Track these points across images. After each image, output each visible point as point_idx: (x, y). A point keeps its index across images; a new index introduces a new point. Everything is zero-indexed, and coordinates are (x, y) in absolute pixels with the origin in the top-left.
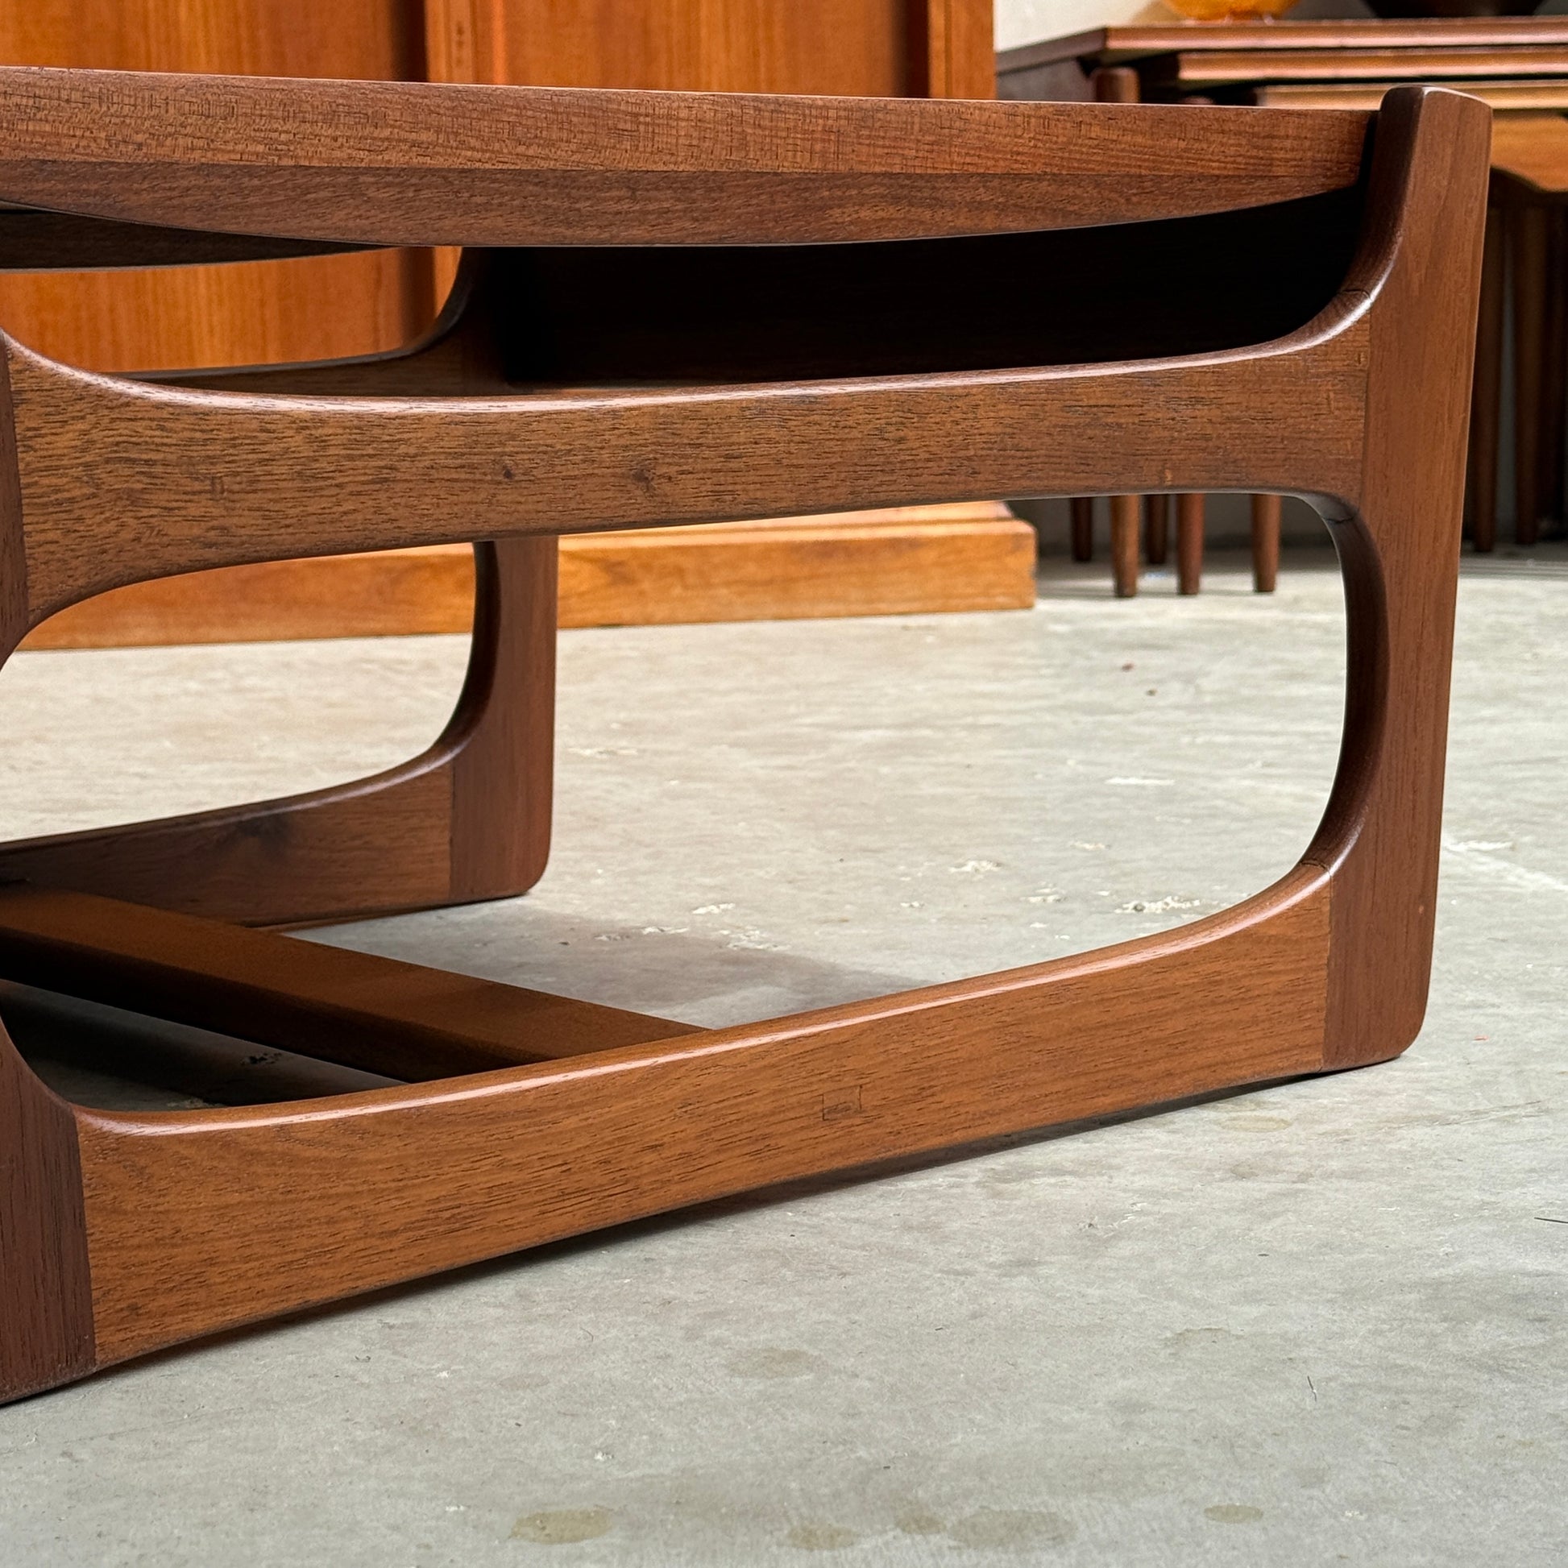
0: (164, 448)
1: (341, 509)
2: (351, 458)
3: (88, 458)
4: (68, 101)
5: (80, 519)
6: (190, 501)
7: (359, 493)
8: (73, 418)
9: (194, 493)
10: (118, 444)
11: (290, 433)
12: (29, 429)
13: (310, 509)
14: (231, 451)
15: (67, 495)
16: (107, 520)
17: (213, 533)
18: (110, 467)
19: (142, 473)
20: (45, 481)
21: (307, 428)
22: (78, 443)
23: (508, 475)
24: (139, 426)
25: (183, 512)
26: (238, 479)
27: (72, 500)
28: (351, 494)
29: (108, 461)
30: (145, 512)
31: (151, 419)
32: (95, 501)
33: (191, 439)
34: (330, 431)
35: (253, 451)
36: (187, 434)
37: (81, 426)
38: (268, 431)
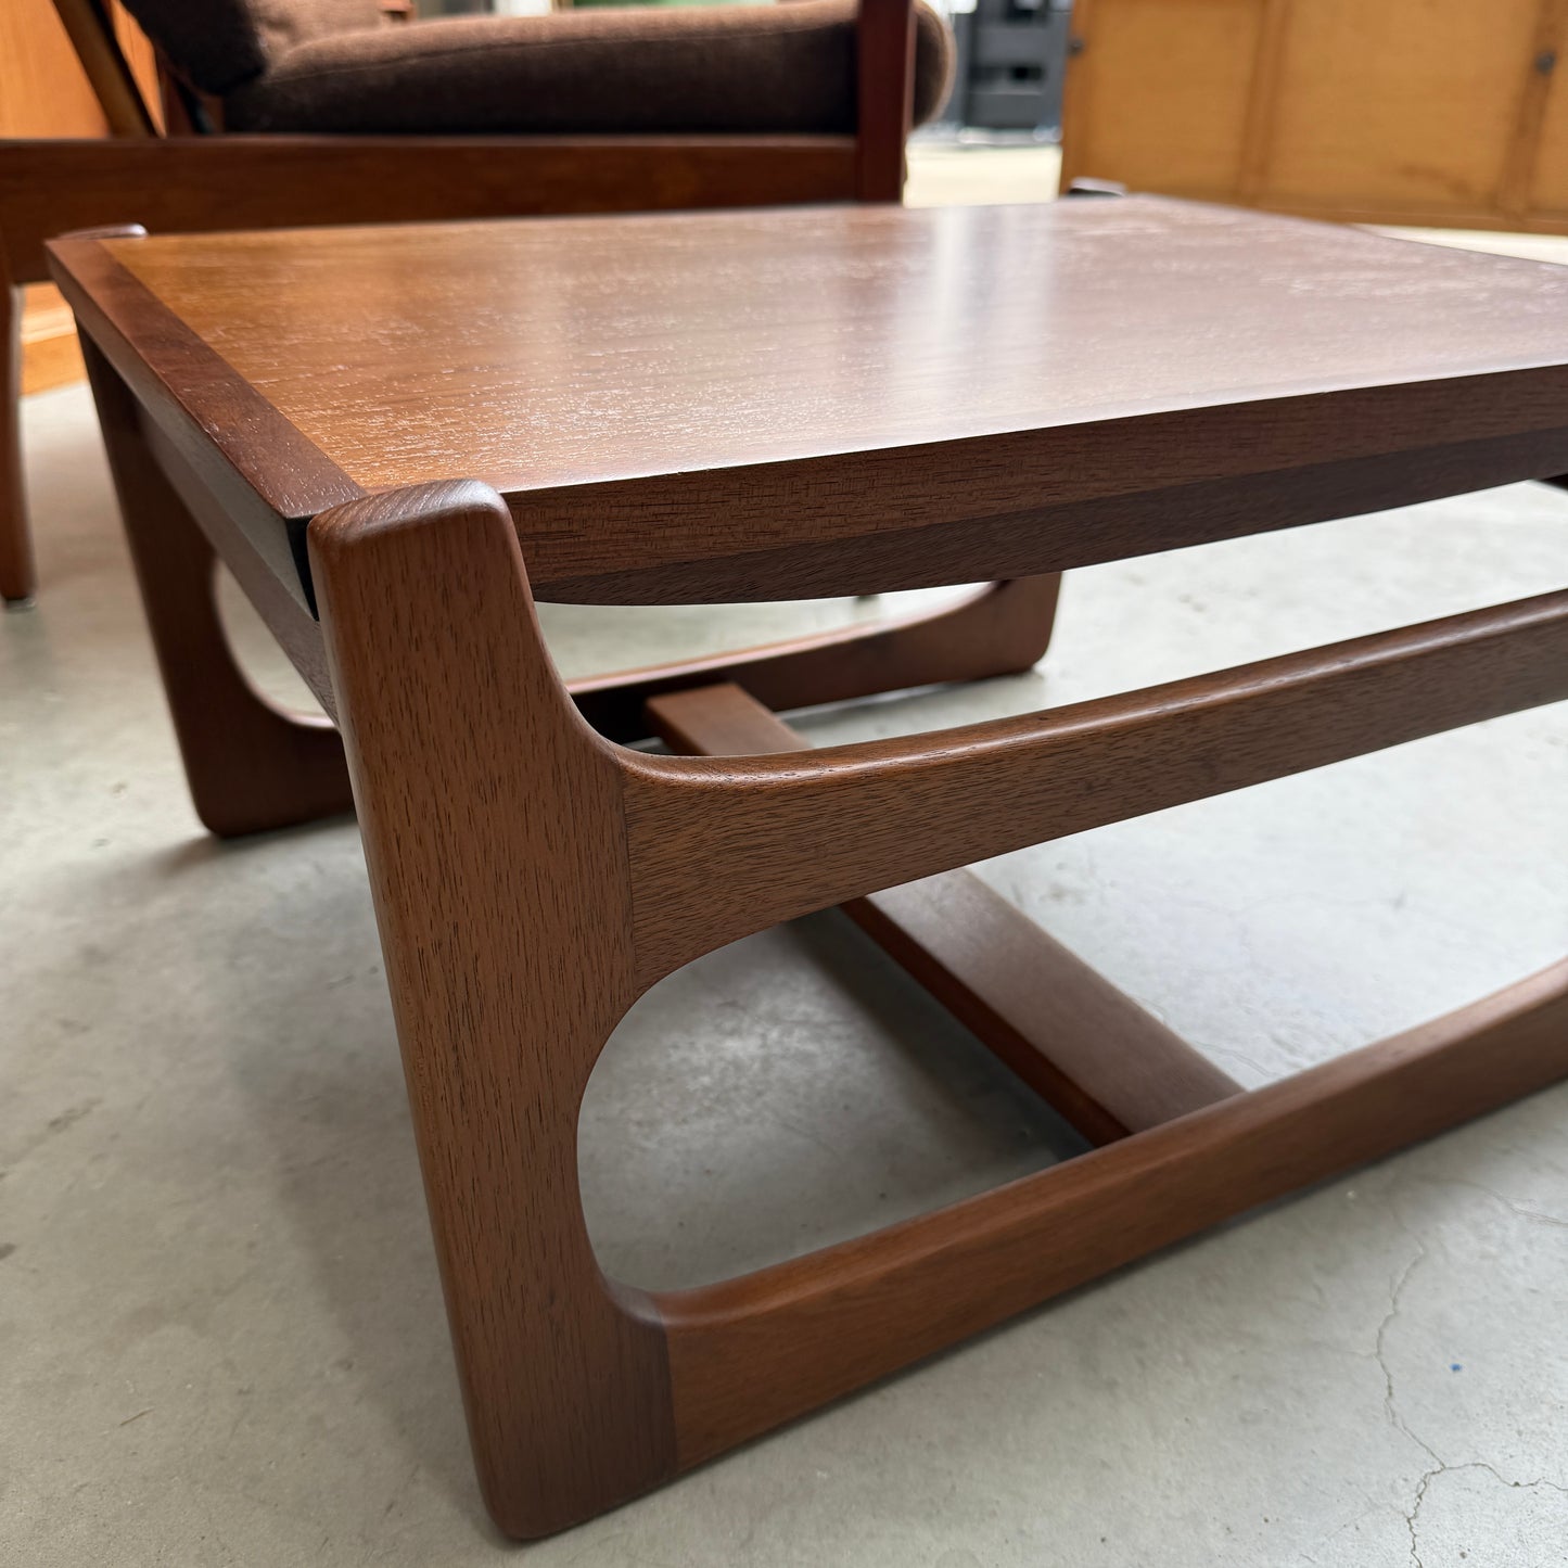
0: (773, 832)
1: (933, 846)
2: (946, 804)
3: (700, 855)
4: (706, 502)
5: (689, 906)
6: (795, 870)
7: (951, 831)
8: (686, 825)
9: (796, 863)
10: (728, 837)
11: (894, 794)
12: (641, 843)
13: (906, 852)
14: (837, 821)
15: (677, 890)
16: (714, 903)
17: (814, 890)
18: (718, 859)
19: (750, 856)
20: (658, 883)
21: (910, 787)
22: (690, 845)
23: (1090, 787)
24: (750, 819)
25: (786, 881)
26: (842, 842)
27: (680, 894)
28: (946, 832)
29: (718, 853)
30: (752, 887)
31: (761, 810)
32: (705, 889)
33: (799, 819)
34: (931, 786)
35: (855, 818)
36: (795, 816)
37: (694, 829)
38: (873, 797)
